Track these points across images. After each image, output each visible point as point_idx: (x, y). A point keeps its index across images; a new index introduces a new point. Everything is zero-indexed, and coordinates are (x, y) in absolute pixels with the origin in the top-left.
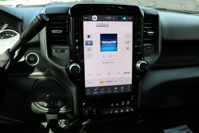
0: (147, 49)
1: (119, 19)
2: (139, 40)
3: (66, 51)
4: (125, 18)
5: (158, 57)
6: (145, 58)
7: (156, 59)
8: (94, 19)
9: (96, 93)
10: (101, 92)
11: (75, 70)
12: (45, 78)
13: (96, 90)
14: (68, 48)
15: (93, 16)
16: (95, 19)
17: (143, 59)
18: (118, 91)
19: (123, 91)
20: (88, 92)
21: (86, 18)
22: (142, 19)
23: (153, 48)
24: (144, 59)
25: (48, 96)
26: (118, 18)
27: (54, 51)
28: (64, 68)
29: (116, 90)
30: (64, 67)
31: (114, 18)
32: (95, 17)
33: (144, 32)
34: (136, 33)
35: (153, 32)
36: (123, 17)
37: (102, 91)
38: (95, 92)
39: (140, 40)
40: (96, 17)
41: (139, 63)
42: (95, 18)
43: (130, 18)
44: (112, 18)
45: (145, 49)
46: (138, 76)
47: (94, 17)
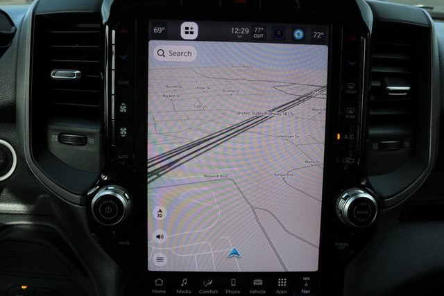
0: (383, 147)
1: (279, 36)
2: (351, 112)
3: (91, 141)
4: (299, 34)
5: (422, 176)
6: (370, 179)
7: (417, 185)
8: (187, 33)
9: (186, 292)
10: (205, 292)
11: (109, 209)
12: (31, 223)
13: (185, 282)
14: (95, 130)
15: (184, 25)
16: (192, 33)
17: (363, 183)
18: (264, 292)
19: (283, 292)
20: (158, 288)
21: (158, 30)
22: (365, 36)
23: (407, 144)
24: (368, 185)
25: (24, 287)
26: (276, 32)
27: (54, 138)
28: (77, 198)
29: (258, 287)
30: (78, 196)
31: (261, 32)
32: (190, 28)
33: (373, 87)
34: (342, 88)
35: (408, 88)
36: (294, 30)
37: (209, 288)
38: (184, 288)
39: (356, 113)
40: (194, 26)
41: (346, 199)
42: (189, 30)
43: (318, 34)
44: (252, 32)
45: (376, 146)
46: (342, 246)
47: (187, 28)
